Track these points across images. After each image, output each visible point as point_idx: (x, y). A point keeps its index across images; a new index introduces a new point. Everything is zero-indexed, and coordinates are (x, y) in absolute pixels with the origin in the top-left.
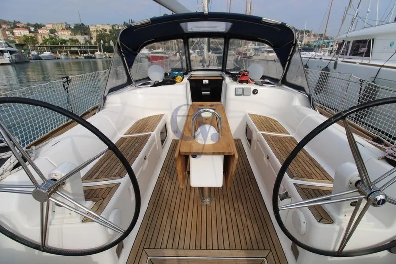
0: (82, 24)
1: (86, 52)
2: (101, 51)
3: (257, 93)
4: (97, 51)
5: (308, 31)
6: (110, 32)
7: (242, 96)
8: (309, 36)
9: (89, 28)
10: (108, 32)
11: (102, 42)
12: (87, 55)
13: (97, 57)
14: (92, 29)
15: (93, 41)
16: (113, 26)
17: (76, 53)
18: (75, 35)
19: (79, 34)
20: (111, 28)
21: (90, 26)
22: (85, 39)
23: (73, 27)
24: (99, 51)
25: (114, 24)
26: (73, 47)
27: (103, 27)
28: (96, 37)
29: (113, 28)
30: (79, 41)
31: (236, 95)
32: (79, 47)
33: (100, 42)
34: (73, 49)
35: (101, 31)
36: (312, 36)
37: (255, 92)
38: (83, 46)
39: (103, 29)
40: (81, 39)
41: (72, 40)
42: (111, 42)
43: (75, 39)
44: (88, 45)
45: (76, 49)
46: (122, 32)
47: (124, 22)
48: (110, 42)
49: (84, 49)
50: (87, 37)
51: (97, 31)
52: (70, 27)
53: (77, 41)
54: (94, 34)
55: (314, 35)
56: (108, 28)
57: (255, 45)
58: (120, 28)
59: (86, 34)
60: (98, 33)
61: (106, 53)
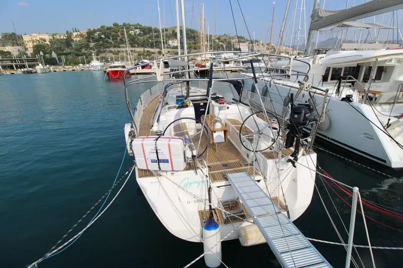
0: (14, 34)
1: (24, 67)
2: (42, 64)
3: (229, 108)
4: (38, 65)
5: (257, 41)
6: (50, 42)
7: (222, 110)
9: (22, 38)
10: (47, 42)
11: (41, 53)
12: (25, 69)
13: (39, 71)
14: (26, 38)
15: (29, 54)
16: (53, 35)
17: (11, 67)
18: (4, 46)
19: (10, 45)
20: (51, 38)
21: (23, 36)
22: (19, 50)
24: (40, 65)
25: (54, 33)
26: (6, 60)
27: (41, 37)
28: (33, 48)
29: (53, 38)
30: (12, 53)
31: (219, 110)
32: (14, 61)
33: (39, 54)
34: (5, 63)
35: (38, 41)
38: (18, 60)
39: (41, 39)
40: (13, 50)
41: (1, 53)
42: (53, 53)
43: (6, 50)
44: (25, 58)
45: (10, 63)
47: (67, 31)
48: (51, 54)
49: (20, 63)
50: (20, 48)
51: (33, 41)
53: (9, 53)
54: (30, 45)
56: (47, 38)
57: (212, 55)
58: (62, 37)
59: (19, 45)
60: (35, 44)
61: (48, 66)
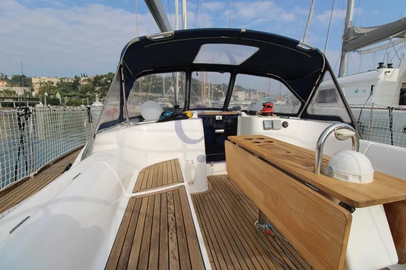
0: (24, 76)
1: (23, 104)
2: (43, 103)
3: (287, 126)
4: (39, 103)
5: (253, 90)
6: (58, 84)
7: (272, 131)
8: (254, 93)
9: (31, 80)
10: (55, 85)
11: (46, 94)
14: (34, 81)
15: (34, 94)
16: (61, 79)
17: (11, 105)
18: (11, 86)
19: (18, 86)
20: (59, 81)
21: (32, 78)
22: (25, 91)
23: (10, 78)
24: (41, 103)
25: (63, 77)
26: (7, 98)
27: (49, 80)
28: (40, 89)
29: (61, 81)
30: (16, 92)
31: (265, 129)
32: (16, 99)
33: (43, 94)
34: (6, 101)
35: (46, 83)
36: (258, 94)
37: (285, 125)
38: (20, 98)
39: (49, 82)
40: (19, 91)
41: (7, 91)
42: (58, 94)
43: (12, 90)
44: (28, 97)
45: (11, 101)
46: (132, 45)
47: (76, 76)
48: (56, 95)
49: (21, 101)
50: (27, 89)
51: (41, 83)
52: (6, 78)
53: (14, 93)
54: (37, 87)
55: (259, 93)
56: (56, 81)
58: (70, 81)
59: (27, 86)
60: (42, 85)
61: (49, 105)
